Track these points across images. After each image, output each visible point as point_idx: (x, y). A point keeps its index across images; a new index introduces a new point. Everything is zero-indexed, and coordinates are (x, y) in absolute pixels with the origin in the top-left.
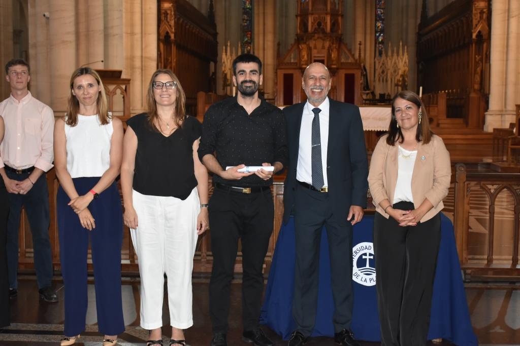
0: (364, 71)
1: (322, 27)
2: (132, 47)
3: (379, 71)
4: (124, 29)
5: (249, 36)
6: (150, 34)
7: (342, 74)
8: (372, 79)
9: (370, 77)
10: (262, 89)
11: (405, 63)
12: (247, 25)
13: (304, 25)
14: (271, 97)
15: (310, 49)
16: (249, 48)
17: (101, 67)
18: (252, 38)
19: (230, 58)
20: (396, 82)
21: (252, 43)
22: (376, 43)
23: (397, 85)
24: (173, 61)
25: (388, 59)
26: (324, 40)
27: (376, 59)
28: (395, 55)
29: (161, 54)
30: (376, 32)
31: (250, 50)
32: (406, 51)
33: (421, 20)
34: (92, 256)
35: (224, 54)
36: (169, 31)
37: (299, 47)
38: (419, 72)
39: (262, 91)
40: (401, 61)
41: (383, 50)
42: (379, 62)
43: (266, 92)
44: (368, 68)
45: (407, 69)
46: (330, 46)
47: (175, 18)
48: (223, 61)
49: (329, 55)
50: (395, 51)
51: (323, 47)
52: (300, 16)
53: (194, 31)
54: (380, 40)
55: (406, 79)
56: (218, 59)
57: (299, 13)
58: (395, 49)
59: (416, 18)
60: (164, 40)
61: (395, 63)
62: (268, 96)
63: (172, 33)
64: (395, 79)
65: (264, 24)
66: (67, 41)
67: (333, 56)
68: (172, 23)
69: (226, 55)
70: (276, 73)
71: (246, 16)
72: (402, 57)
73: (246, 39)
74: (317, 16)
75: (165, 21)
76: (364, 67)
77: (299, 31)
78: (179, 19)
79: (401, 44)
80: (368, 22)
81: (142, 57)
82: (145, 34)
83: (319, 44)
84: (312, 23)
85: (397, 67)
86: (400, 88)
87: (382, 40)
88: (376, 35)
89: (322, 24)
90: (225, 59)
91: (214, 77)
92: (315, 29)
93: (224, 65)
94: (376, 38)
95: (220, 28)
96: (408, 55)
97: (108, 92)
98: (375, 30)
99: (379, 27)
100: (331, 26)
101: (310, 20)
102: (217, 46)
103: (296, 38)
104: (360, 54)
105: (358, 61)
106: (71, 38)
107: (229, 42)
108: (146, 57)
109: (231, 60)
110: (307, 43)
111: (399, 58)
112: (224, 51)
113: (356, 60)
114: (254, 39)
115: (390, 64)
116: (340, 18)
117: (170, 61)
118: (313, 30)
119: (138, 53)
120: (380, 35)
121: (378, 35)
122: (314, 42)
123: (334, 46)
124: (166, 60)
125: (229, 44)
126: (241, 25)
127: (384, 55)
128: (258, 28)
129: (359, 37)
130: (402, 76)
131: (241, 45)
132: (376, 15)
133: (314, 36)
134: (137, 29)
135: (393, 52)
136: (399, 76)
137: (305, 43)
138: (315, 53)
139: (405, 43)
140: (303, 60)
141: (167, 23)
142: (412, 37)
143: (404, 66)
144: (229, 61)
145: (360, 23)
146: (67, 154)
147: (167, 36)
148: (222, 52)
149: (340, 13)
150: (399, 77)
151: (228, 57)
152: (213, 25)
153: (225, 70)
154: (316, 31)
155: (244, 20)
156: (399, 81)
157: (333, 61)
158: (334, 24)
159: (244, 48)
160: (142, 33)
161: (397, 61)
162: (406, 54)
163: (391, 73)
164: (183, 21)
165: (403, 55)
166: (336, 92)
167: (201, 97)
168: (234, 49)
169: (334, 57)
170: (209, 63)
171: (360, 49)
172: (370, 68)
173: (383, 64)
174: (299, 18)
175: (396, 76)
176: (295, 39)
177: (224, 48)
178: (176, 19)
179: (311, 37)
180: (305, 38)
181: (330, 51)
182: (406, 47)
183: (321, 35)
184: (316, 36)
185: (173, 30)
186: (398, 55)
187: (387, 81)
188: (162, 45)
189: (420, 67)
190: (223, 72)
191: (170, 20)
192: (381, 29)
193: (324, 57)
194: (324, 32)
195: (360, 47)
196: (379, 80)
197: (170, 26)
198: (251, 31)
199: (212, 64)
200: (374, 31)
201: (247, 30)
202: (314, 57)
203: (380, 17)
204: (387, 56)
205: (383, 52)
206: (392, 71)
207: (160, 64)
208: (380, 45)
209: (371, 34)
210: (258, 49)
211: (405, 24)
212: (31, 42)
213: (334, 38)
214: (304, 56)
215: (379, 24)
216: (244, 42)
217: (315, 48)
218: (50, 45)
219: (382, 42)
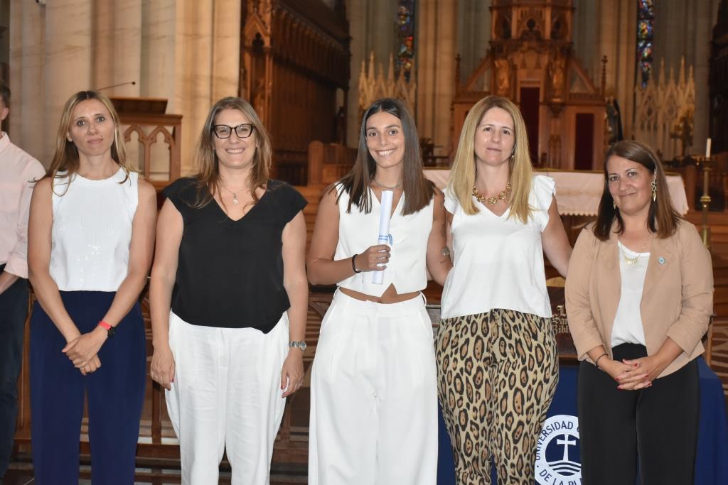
0: (614, 108)
1: (535, 28)
2: (194, 60)
3: (642, 110)
4: (180, 27)
5: (409, 43)
6: (226, 37)
7: (571, 114)
8: (630, 123)
9: (626, 121)
10: (429, 140)
11: (690, 96)
12: (405, 24)
13: (503, 25)
14: (445, 154)
15: (513, 68)
16: (409, 65)
17: (133, 93)
18: (414, 48)
19: (374, 83)
20: (673, 130)
21: (414, 57)
22: (637, 61)
23: (674, 136)
24: (266, 87)
25: (659, 88)
26: (539, 53)
27: (637, 88)
28: (672, 82)
29: (245, 72)
30: (638, 40)
31: (410, 68)
32: (691, 74)
33: (719, 21)
34: (89, 429)
35: (363, 75)
36: (262, 33)
37: (494, 65)
38: (713, 113)
39: (430, 142)
40: (681, 92)
41: (650, 72)
42: (643, 94)
43: (436, 144)
44: (621, 104)
45: (692, 106)
46: (550, 64)
47: (272, 9)
48: (360, 87)
49: (549, 80)
50: (672, 75)
51: (538, 66)
52: (498, 8)
53: (307, 32)
54: (646, 54)
55: (691, 126)
56: (351, 83)
57: (495, 3)
58: (672, 71)
59: (710, 16)
60: (251, 47)
61: (671, 97)
62: (440, 151)
63: (266, 35)
64: (670, 123)
65: (436, 23)
66: (75, 47)
67: (555, 81)
68: (268, 18)
69: (367, 76)
70: (452, 109)
71: (404, 9)
72: (683, 85)
73: (404, 50)
74: (527, 9)
75: (255, 14)
76: (615, 103)
77: (494, 36)
78: (279, 12)
79: (683, 62)
80: (624, 21)
81: (212, 77)
82: (218, 37)
83: (531, 60)
84: (518, 21)
85: (675, 103)
86: (679, 142)
87: (649, 55)
88: (637, 46)
89: (537, 24)
90: (365, 84)
91: (342, 115)
92: (524, 33)
93: (362, 95)
94: (639, 52)
95: (357, 30)
96: (694, 81)
97: (143, 138)
98: (637, 35)
99: (644, 30)
100: (552, 28)
101: (515, 15)
102: (349, 60)
103: (490, 48)
104: (604, 78)
105: (601, 92)
106: (84, 41)
107: (372, 53)
108: (219, 78)
109: (375, 86)
110: (509, 58)
111: (679, 88)
112: (363, 69)
113: (597, 90)
114: (417, 49)
115: (661, 98)
116: (568, 14)
117: (262, 85)
118: (520, 35)
119: (205, 71)
120: (645, 46)
121: (641, 45)
122: (522, 55)
123: (558, 62)
124: (256, 83)
125: (372, 57)
126: (395, 24)
127: (651, 81)
128: (425, 31)
129: (607, 49)
130: (684, 120)
131: (395, 61)
132: (639, 9)
133: (522, 45)
134: (205, 28)
135: (667, 76)
136: (679, 119)
137: (505, 58)
138: (522, 75)
139: (691, 61)
140: (501, 88)
141: (257, 17)
142: (702, 49)
143: (687, 102)
144: (371, 87)
145: (608, 22)
146: (51, 245)
147: (258, 41)
148: (361, 71)
149: (569, 4)
150: (677, 122)
151: (369, 80)
152: (345, 24)
153: (364, 105)
154: (526, 37)
155: (400, 14)
156: (677, 128)
157: (555, 90)
158: (558, 25)
159: (400, 64)
160: (213, 36)
161: (675, 93)
162: (691, 79)
163: (664, 114)
164: (286, 15)
165: (686, 81)
166: (560, 147)
167: (316, 150)
168: (381, 66)
169: (557, 83)
170: (335, 90)
171: (604, 70)
172: (626, 105)
173: (649, 98)
174: (495, 13)
175: (673, 119)
176: (488, 51)
177: (363, 64)
178: (274, 11)
179: (516, 46)
180: (505, 49)
181: (551, 73)
182: (691, 69)
183: (534, 44)
184: (526, 44)
185: (269, 31)
186: (677, 82)
187: (656, 128)
188: (247, 57)
189: (716, 104)
190: (361, 107)
191: (264, 13)
192: (647, 35)
193: (539, 82)
194: (539, 38)
195: (604, 67)
196: (642, 127)
197: (264, 23)
198: (413, 35)
199: (340, 92)
200: (634, 40)
201: (407, 33)
202: (522, 82)
203: (646, 13)
204: (657, 83)
205: (651, 77)
206: (666, 111)
207: (243, 91)
208: (646, 64)
209: (628, 43)
210: (425, 68)
211: (690, 27)
212: (13, 47)
213: (558, 49)
214: (501, 82)
215: (644, 26)
216: (399, 54)
217: (524, 66)
218: (45, 54)
219: (649, 59)
